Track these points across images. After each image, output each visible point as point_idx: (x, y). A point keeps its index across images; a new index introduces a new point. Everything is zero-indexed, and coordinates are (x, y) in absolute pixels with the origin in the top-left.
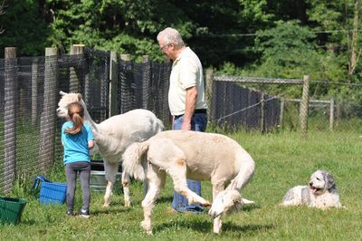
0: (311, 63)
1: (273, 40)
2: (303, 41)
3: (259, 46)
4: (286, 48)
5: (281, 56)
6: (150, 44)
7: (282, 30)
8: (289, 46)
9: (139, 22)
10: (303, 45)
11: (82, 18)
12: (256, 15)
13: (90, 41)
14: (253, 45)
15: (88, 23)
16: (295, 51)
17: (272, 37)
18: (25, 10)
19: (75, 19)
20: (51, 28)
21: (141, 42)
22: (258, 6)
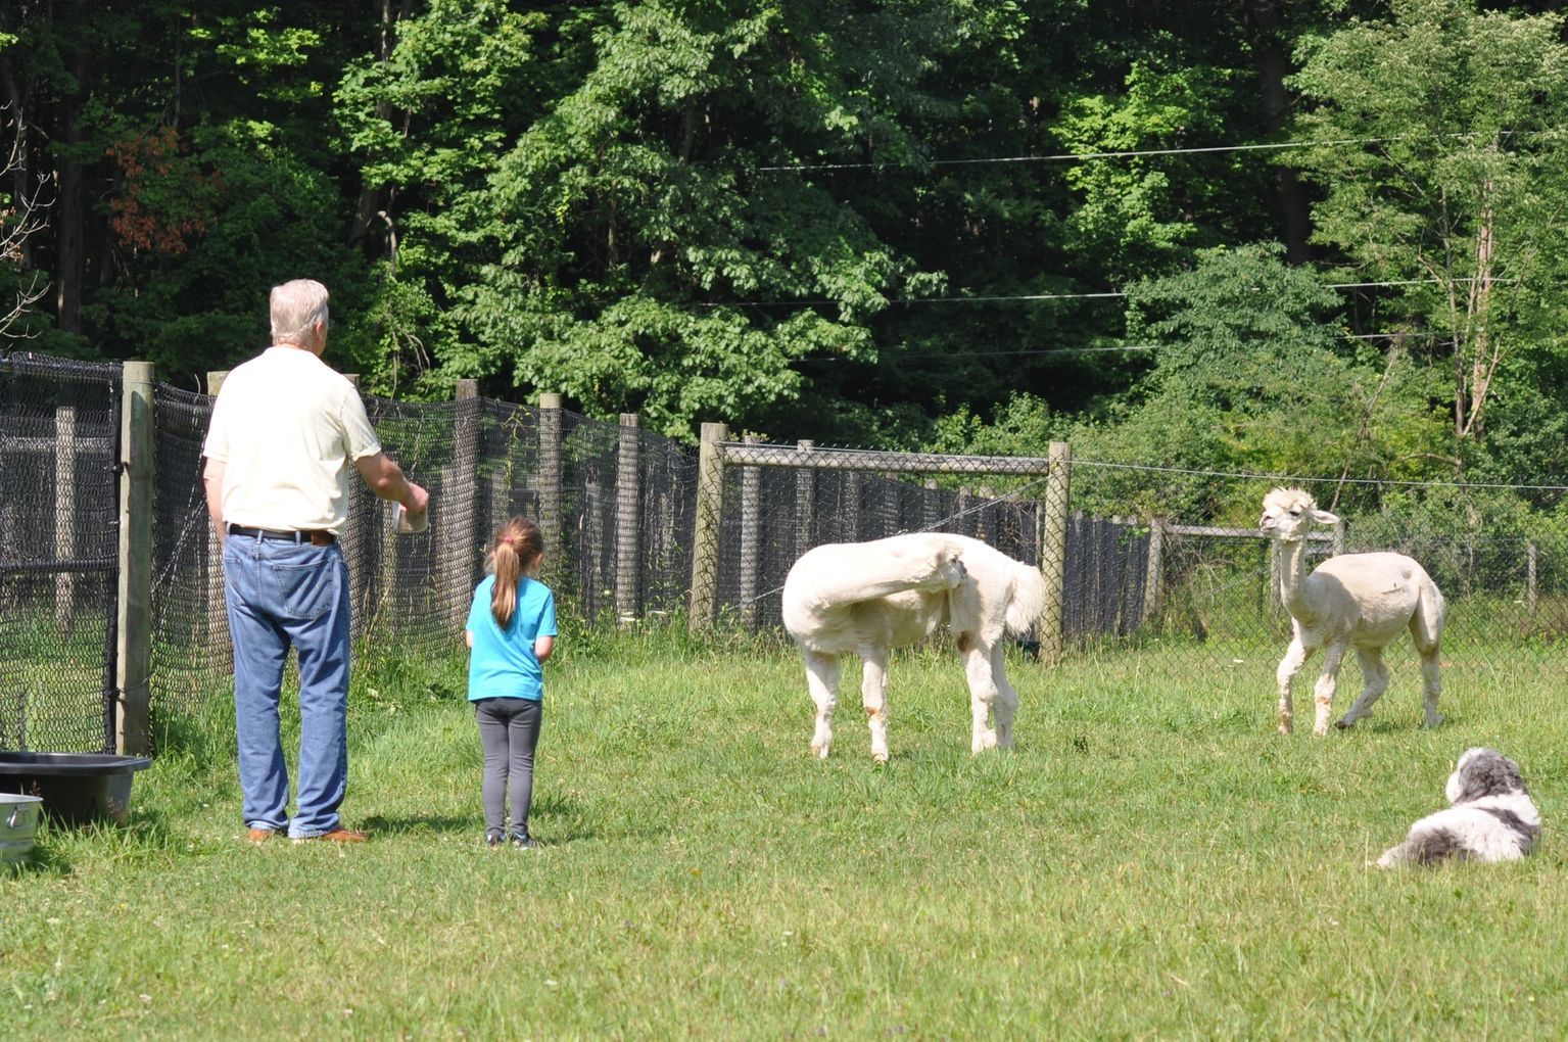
0: (1320, 399)
1: (1189, 315)
2: (1295, 317)
3: (1142, 334)
4: (1235, 343)
5: (1212, 372)
6: (733, 330)
7: (1217, 279)
8: (1246, 334)
9: (693, 255)
10: (1296, 330)
11: (490, 240)
12: (1131, 226)
13: (517, 321)
14: (1121, 333)
15: (512, 257)
16: (1265, 354)
17: (1184, 305)
18: (290, 216)
19: (468, 245)
20: (380, 278)
21: (704, 325)
22: (1136, 192)
